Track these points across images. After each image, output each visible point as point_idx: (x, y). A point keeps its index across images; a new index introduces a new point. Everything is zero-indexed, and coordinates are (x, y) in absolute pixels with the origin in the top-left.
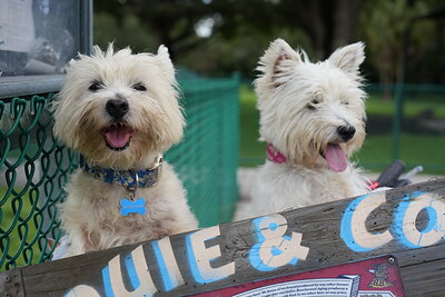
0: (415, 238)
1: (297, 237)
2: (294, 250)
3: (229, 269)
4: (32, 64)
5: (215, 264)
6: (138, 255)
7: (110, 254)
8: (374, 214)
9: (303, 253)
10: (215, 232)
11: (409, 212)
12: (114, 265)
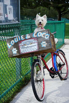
0: (39, 36)
1: (29, 36)
2: (29, 37)
3: (24, 39)
4: (11, 21)
5: (23, 38)
6: (17, 38)
7: (15, 37)
8: (36, 34)
9: (30, 37)
10: (23, 36)
11: (38, 34)
12: (15, 38)
